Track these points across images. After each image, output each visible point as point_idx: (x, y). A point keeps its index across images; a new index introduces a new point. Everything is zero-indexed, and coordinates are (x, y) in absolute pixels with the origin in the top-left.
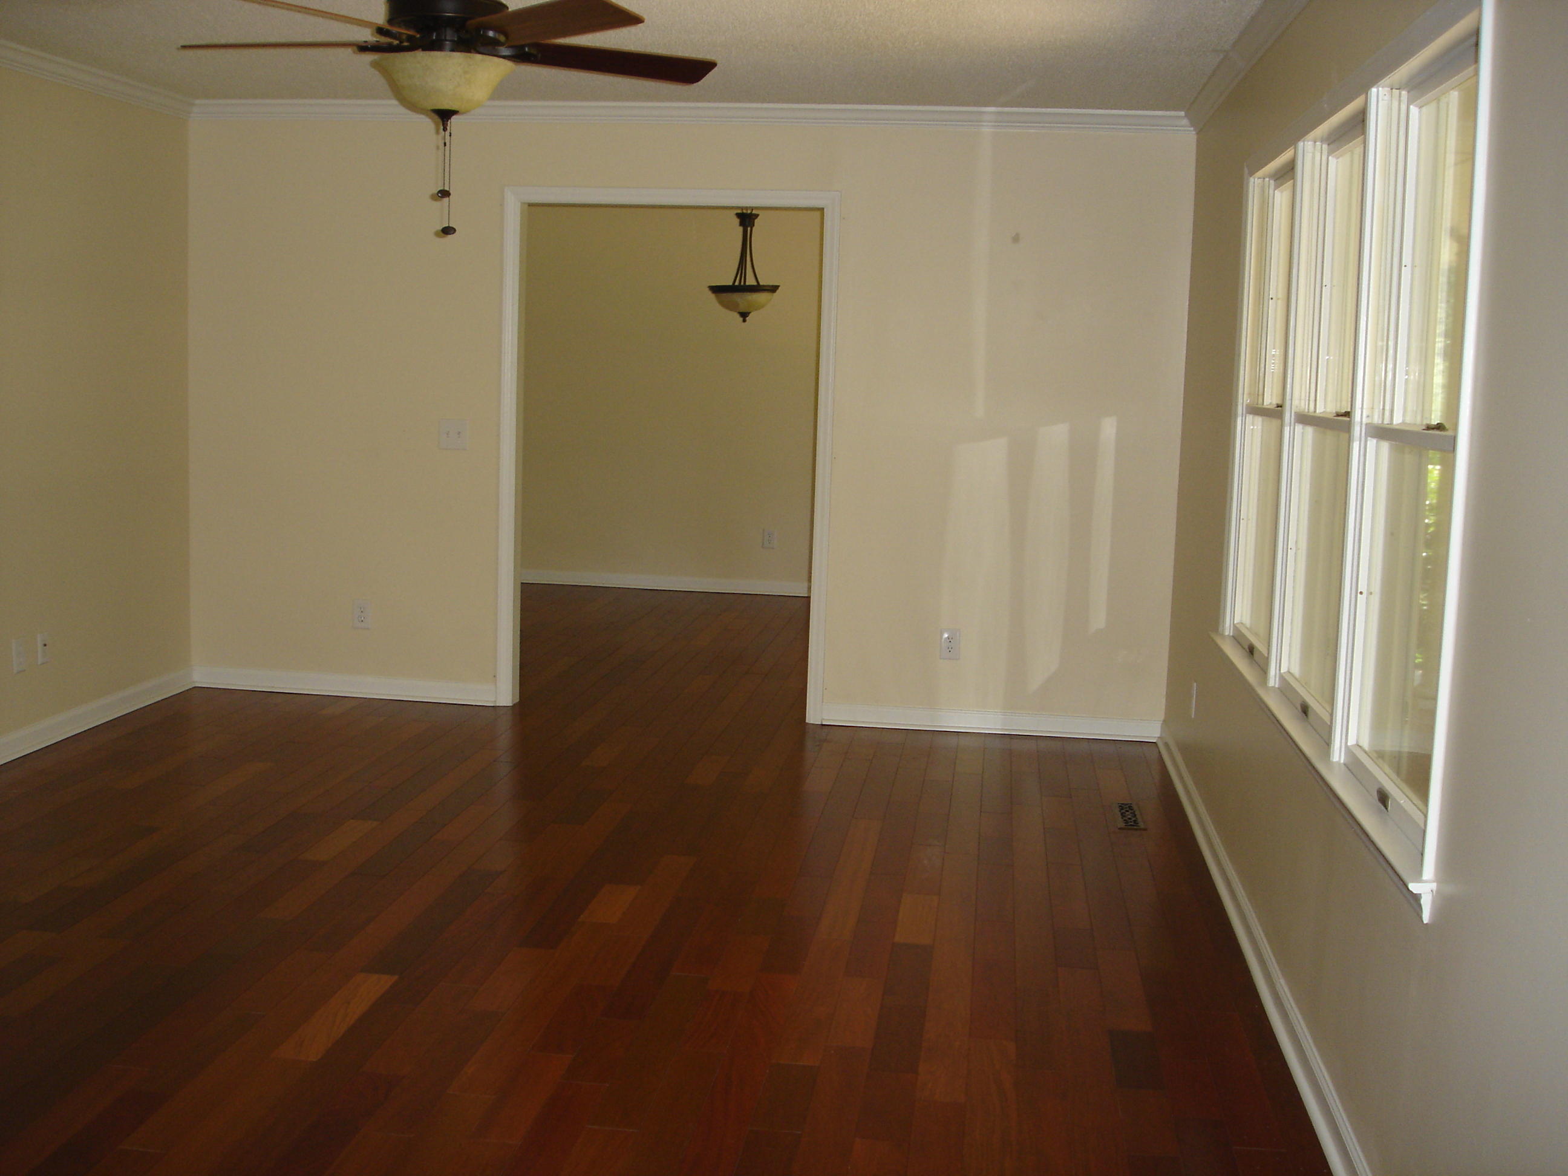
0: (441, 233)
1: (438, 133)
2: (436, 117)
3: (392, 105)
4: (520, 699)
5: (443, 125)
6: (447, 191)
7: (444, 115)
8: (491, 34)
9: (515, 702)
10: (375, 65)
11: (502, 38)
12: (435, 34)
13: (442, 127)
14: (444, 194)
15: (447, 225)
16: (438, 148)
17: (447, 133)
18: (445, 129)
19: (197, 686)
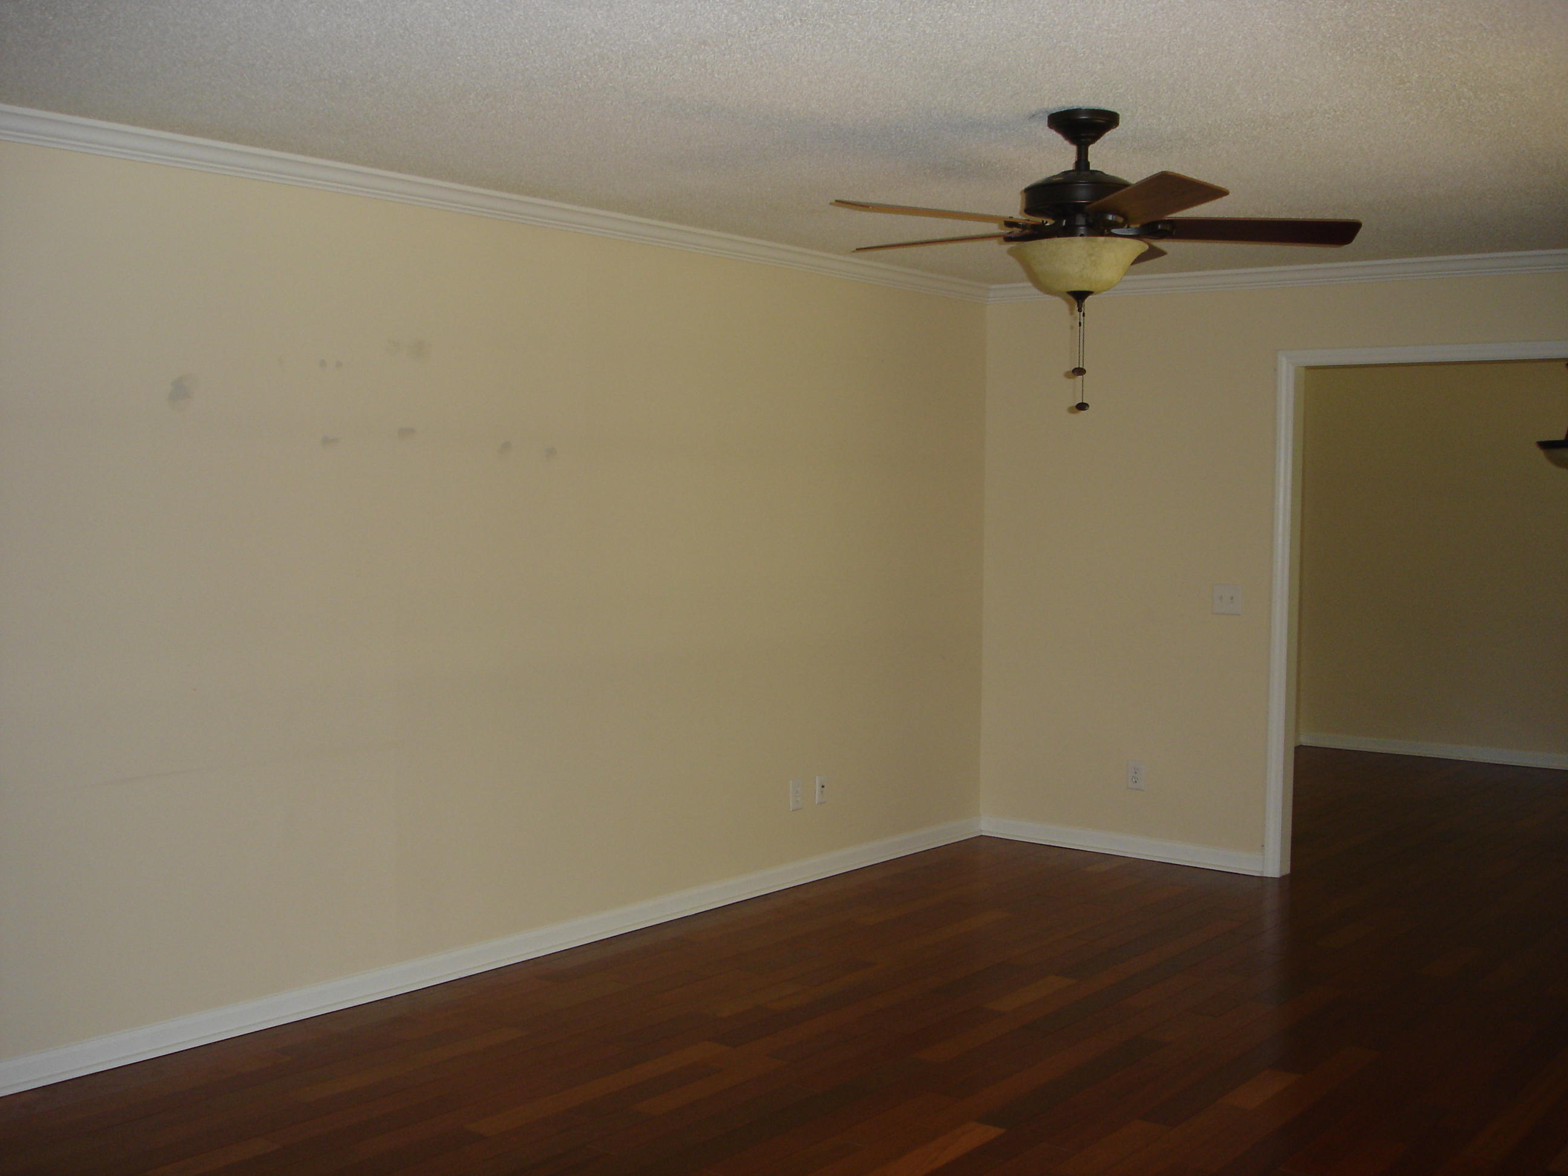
0: (1075, 409)
1: (1072, 313)
2: (1071, 298)
3: (1027, 288)
4: (1291, 871)
5: (1078, 306)
6: (1082, 368)
7: (1080, 296)
8: (1110, 217)
9: (1284, 874)
10: (1010, 252)
11: (1120, 220)
12: (1064, 221)
13: (1077, 309)
14: (1079, 371)
15: (1081, 402)
16: (1072, 327)
17: (1082, 313)
18: (1080, 310)
19: (983, 834)
